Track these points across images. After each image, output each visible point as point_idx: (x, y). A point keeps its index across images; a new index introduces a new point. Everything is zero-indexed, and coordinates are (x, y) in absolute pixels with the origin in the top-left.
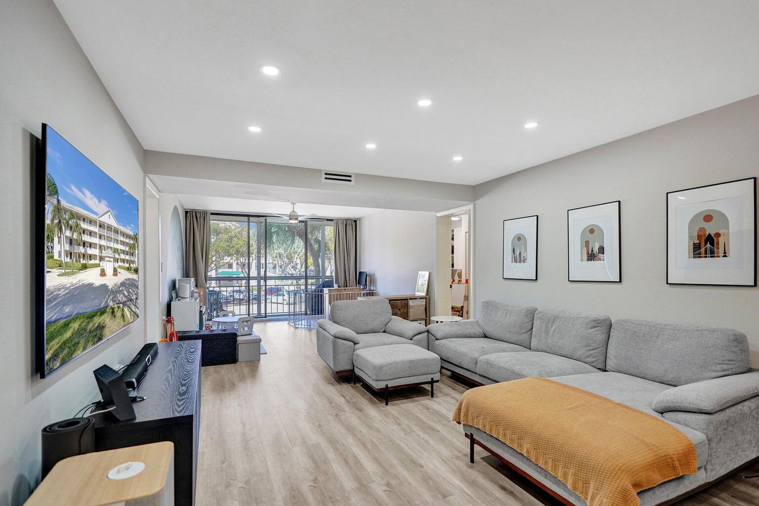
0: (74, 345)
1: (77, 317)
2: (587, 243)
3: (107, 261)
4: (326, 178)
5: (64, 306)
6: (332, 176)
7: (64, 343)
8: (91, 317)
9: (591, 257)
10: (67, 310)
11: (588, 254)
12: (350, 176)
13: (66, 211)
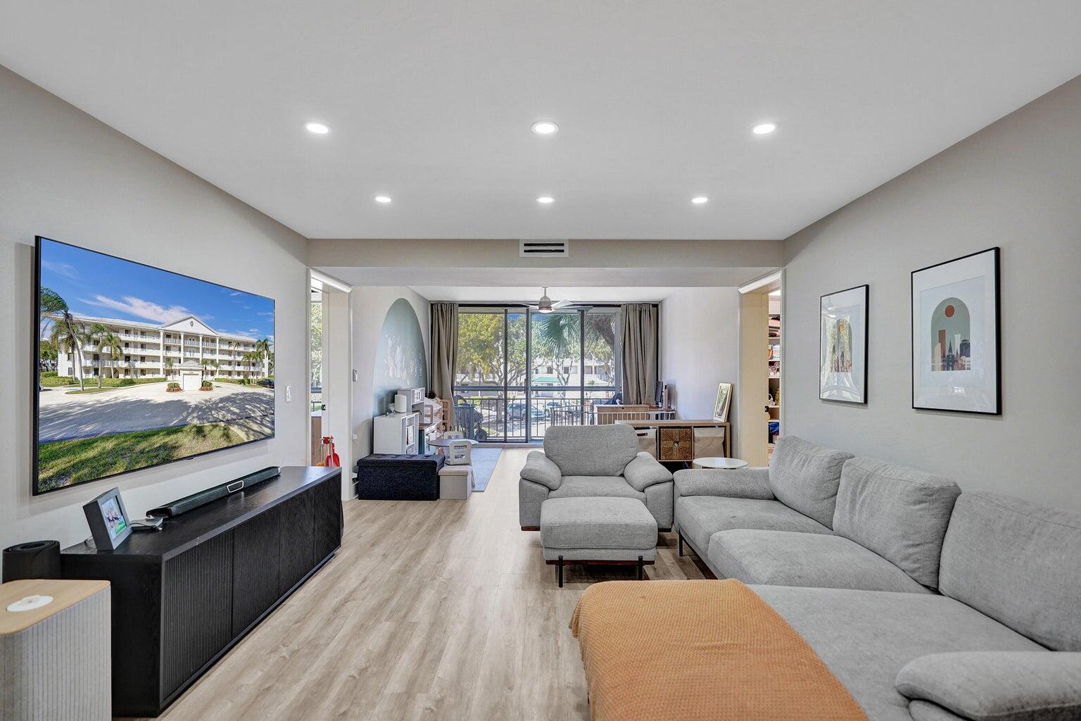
0: (104, 465)
2: (942, 335)
3: (184, 374)
4: (525, 251)
5: (80, 425)
6: (533, 247)
8: (145, 436)
9: (950, 362)
10: (88, 429)
11: (944, 356)
12: (563, 245)
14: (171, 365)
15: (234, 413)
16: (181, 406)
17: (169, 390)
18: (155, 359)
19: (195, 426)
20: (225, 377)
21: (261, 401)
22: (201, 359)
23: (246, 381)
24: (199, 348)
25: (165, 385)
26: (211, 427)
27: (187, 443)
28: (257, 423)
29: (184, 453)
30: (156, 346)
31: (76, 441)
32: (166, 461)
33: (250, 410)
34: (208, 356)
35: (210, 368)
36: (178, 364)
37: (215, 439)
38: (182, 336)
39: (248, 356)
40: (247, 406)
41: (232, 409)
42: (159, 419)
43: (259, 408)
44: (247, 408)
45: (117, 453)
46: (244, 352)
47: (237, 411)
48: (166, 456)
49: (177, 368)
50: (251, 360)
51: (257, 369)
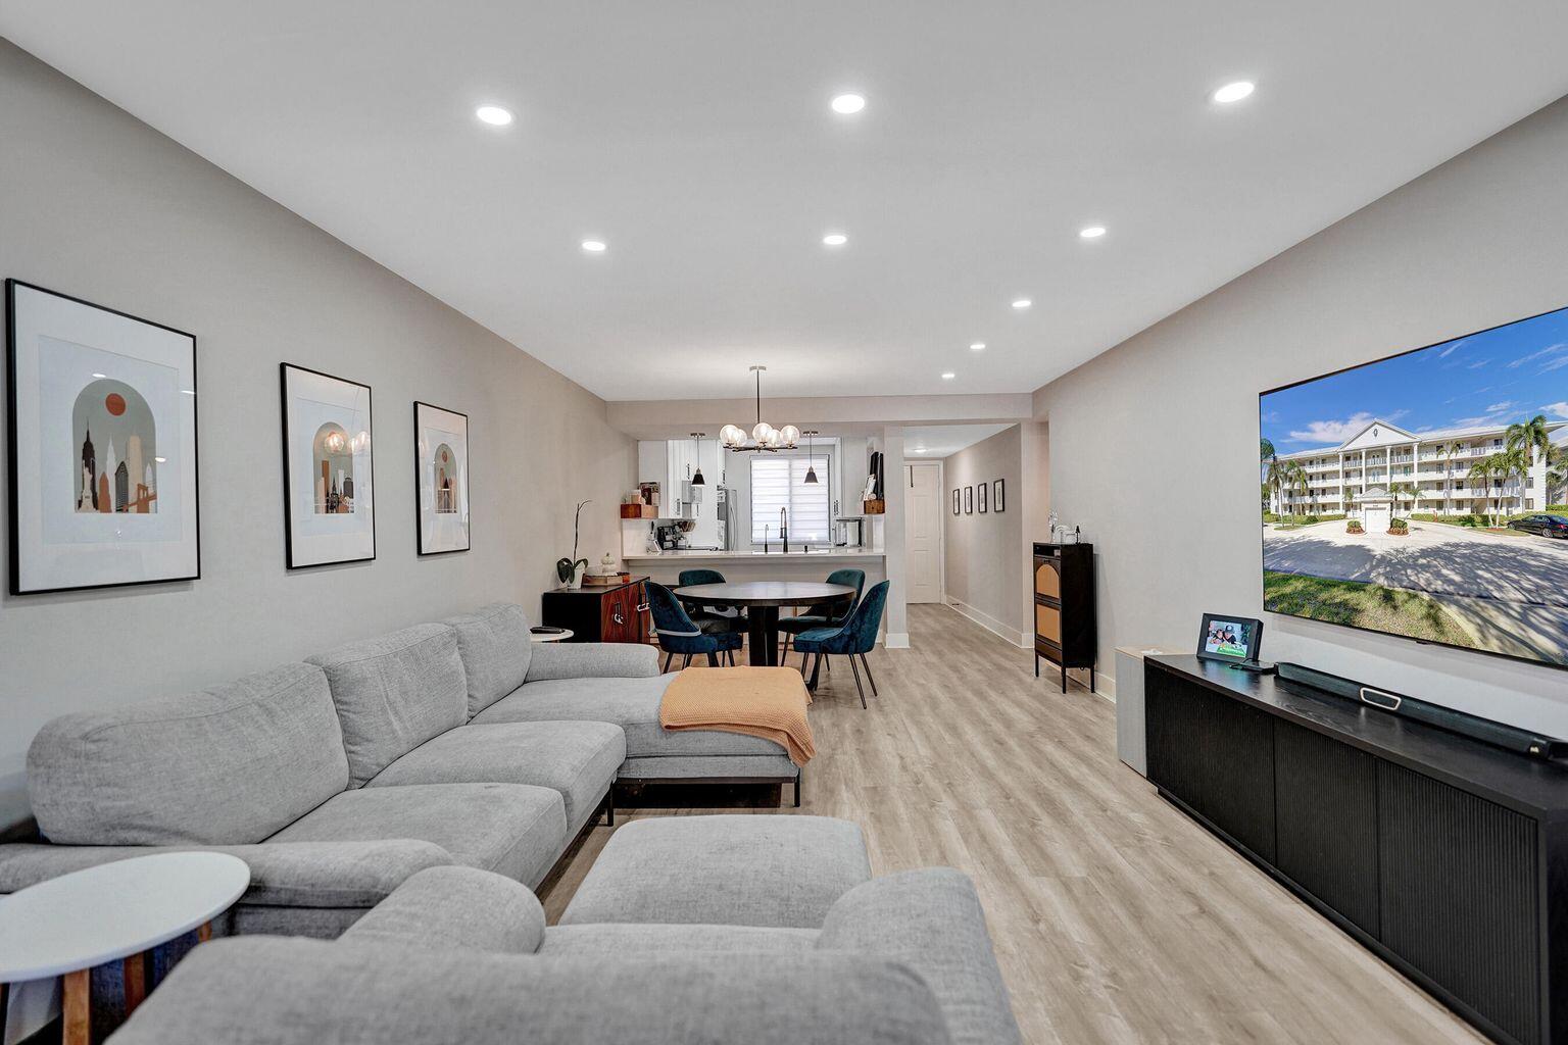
1: (1300, 576)
5: (1282, 559)
7: (1284, 595)
8: (1328, 585)
10: (1286, 564)
13: (1283, 464)
14: (1351, 497)
15: (1451, 582)
16: (1362, 554)
17: (1349, 531)
18: (1335, 490)
19: (1381, 588)
20: (1431, 511)
21: (1524, 568)
22: (1388, 485)
23: (1478, 519)
24: (1385, 468)
25: (1344, 524)
26: (1406, 597)
27: (1371, 608)
28: (1508, 615)
29: (1365, 622)
30: (1335, 474)
31: (1280, 574)
32: (1347, 624)
33: (1490, 582)
34: (1400, 478)
35: (1403, 497)
36: (1358, 495)
37: (1411, 618)
38: (1364, 455)
39: (1481, 466)
40: (1480, 572)
41: (1445, 572)
42: (1339, 567)
43: (1517, 582)
44: (1481, 577)
45: (1306, 595)
46: (1471, 461)
47: (1457, 578)
48: (1346, 618)
49: (1358, 500)
50: (1492, 474)
51: (1508, 493)
